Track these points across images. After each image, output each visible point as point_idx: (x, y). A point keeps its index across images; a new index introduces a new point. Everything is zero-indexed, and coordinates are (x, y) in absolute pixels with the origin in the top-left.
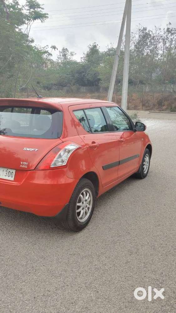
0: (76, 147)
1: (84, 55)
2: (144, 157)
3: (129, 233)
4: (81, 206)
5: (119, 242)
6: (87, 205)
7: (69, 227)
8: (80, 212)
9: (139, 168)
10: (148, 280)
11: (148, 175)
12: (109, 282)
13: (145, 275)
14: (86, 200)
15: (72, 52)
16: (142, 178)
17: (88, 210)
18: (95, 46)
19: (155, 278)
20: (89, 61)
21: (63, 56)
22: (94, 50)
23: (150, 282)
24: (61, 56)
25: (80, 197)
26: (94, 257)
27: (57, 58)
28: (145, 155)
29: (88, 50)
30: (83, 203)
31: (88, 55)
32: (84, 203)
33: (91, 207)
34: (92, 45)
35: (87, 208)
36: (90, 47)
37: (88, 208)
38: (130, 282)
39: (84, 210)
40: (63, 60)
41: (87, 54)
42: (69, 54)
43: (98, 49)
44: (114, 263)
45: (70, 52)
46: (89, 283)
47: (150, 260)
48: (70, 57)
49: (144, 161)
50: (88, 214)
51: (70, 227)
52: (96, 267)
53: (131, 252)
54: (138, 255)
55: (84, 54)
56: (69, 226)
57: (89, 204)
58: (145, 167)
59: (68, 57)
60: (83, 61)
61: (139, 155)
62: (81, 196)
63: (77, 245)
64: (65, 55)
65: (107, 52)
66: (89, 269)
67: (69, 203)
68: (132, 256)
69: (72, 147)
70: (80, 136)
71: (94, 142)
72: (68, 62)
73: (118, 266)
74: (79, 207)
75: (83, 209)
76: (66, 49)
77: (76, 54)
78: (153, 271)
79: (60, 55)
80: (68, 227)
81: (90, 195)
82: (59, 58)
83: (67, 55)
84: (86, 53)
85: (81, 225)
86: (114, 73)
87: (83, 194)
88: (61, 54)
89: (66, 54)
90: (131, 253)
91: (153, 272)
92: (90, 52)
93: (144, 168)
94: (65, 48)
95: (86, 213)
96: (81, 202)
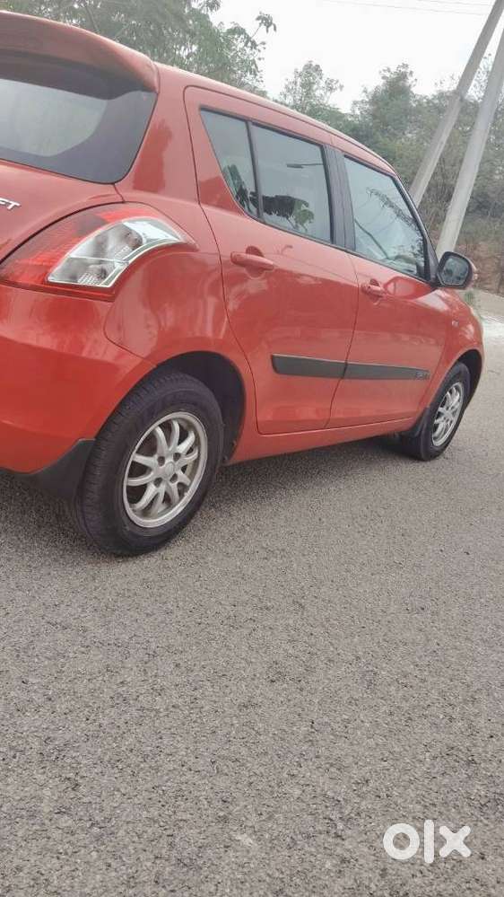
0: (170, 237)
1: (364, 94)
2: (447, 387)
3: (303, 607)
4: (151, 470)
5: (250, 626)
6: (180, 473)
7: (85, 529)
8: (143, 488)
9: (420, 418)
10: (297, 792)
11: (446, 452)
12: (140, 759)
13: (295, 772)
14: (177, 456)
15: (332, 81)
16: (423, 456)
17: (181, 494)
18: (402, 76)
19: (330, 794)
20: (374, 116)
21: (303, 86)
22: (396, 88)
23: (303, 801)
24: (298, 83)
25: (152, 436)
26: (132, 651)
27: (285, 90)
28: (451, 383)
29: (380, 82)
30: (161, 460)
31: (376, 99)
32: (167, 461)
33: (194, 486)
34: (393, 69)
35: (174, 486)
36: (388, 75)
37: (183, 488)
38: (222, 783)
39: (162, 488)
40: (301, 100)
41: (374, 96)
42: (322, 84)
43: (410, 86)
44: (197, 694)
45: (324, 79)
46: (62, 741)
47: (339, 719)
48: (322, 92)
49: (441, 400)
50: (178, 509)
51: (88, 530)
52: (120, 690)
53: (280, 673)
54: (301, 690)
55: (365, 91)
56: (86, 526)
57: (191, 477)
58: (441, 423)
59: (318, 93)
60: (358, 112)
61: (430, 374)
62: (160, 432)
63: (96, 598)
64: (308, 86)
65: (436, 101)
66: (92, 692)
67: (96, 437)
68: (276, 685)
69: (153, 232)
70: (204, 207)
71: (253, 250)
72: (312, 106)
73: (207, 708)
74: (140, 470)
75: (158, 481)
76: (317, 68)
77: (341, 87)
78: (332, 765)
79: (295, 83)
80: (83, 527)
81: (197, 443)
82: (289, 91)
83: (315, 87)
84: (371, 89)
85: (138, 536)
86: (436, 152)
87: (167, 427)
88: (299, 80)
89: (314, 83)
90: (277, 675)
91: (332, 770)
92: (386, 91)
93: (436, 427)
94: (314, 64)
95: (168, 500)
96: (156, 456)
